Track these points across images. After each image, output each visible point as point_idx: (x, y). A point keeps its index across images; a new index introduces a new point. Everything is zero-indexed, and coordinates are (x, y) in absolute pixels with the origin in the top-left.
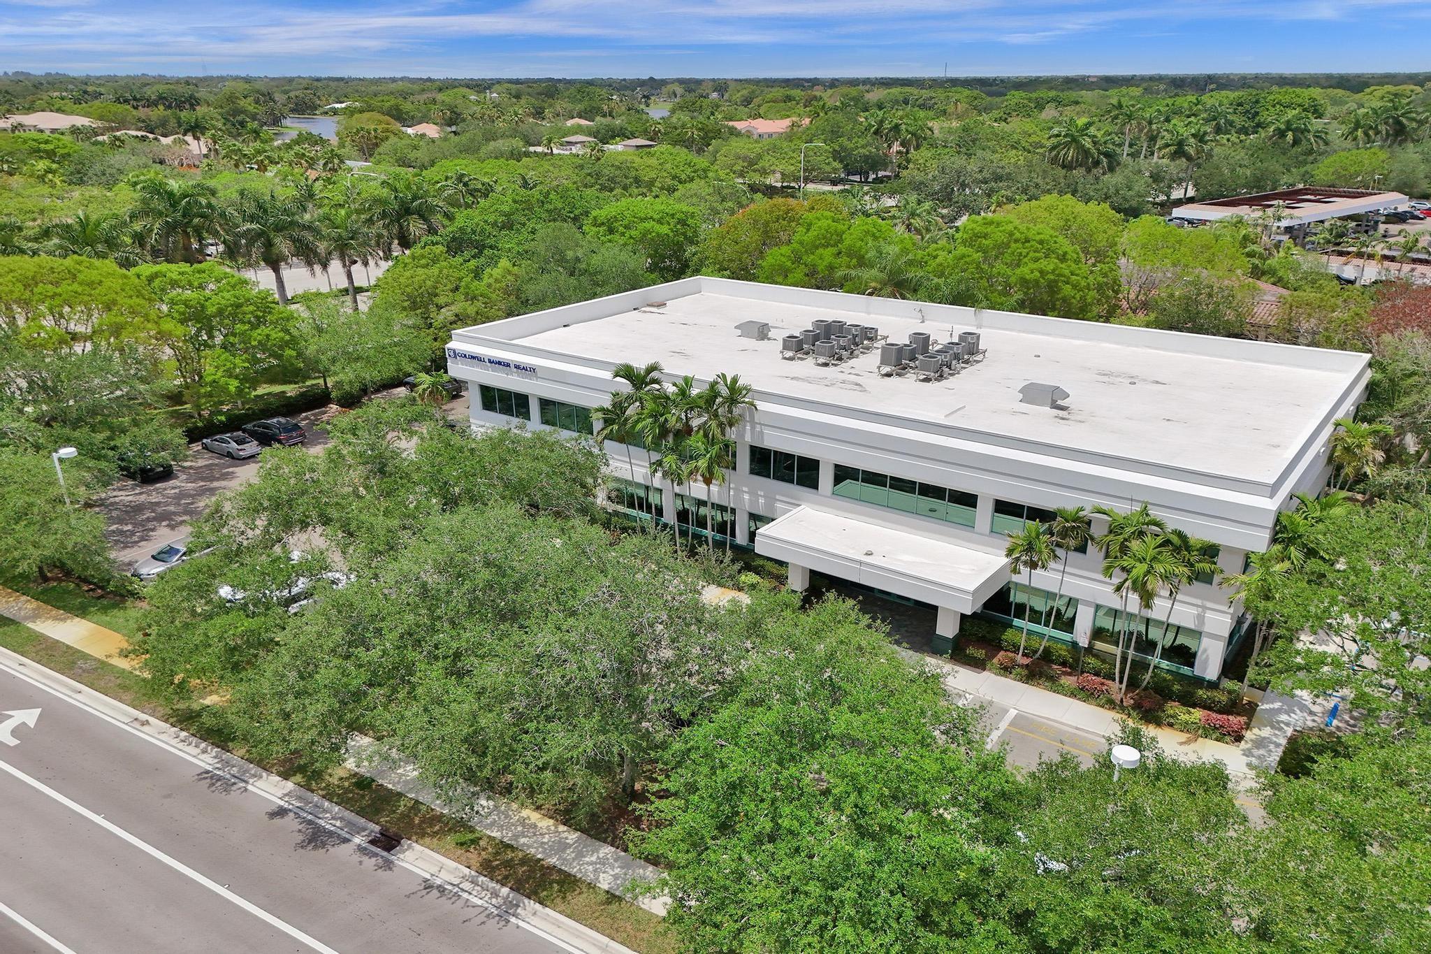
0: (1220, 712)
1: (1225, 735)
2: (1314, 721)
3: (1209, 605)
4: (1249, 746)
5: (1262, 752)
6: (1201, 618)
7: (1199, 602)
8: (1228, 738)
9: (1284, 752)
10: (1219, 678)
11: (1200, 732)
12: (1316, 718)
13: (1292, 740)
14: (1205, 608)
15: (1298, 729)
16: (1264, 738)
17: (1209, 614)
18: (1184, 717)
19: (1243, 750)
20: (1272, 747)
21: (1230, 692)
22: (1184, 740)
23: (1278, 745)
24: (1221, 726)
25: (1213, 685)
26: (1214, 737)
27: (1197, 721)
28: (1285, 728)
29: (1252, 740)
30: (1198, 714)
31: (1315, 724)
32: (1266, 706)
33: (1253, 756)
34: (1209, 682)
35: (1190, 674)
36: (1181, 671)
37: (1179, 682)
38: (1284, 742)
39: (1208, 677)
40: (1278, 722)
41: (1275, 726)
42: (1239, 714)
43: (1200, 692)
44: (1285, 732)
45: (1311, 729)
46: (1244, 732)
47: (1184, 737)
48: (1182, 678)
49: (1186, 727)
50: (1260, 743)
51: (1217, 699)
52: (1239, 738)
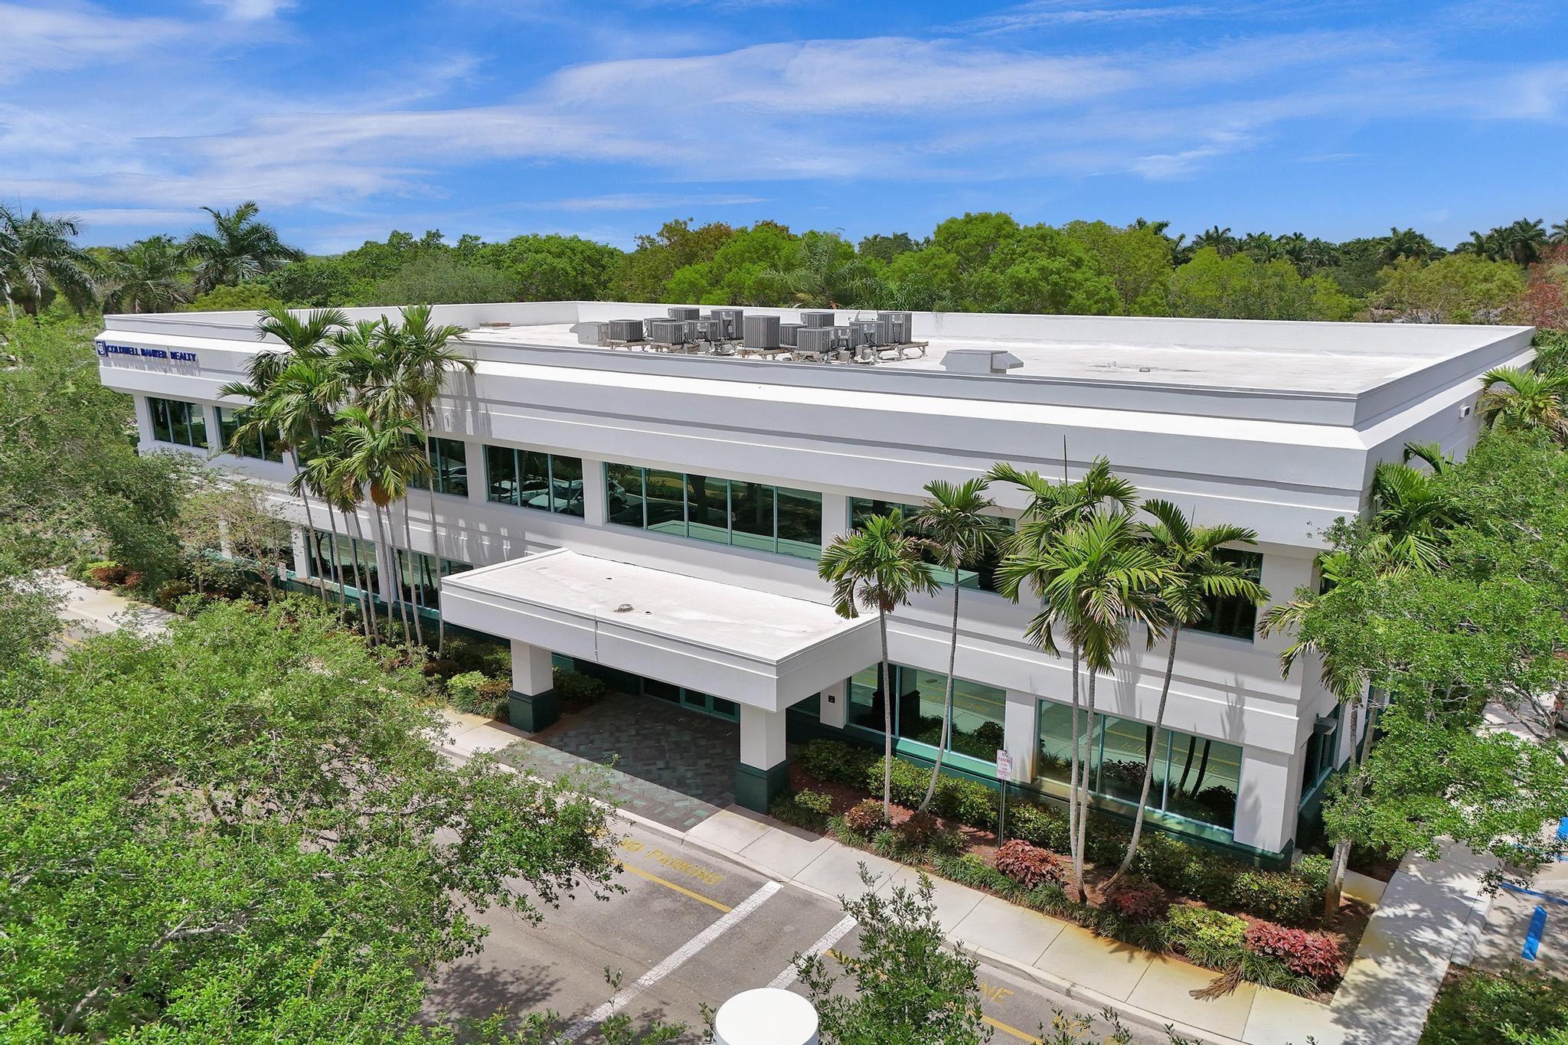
0: (1290, 923)
1: (1298, 975)
2: (1492, 943)
3: (1250, 683)
4: (1349, 1000)
5: (1379, 1015)
6: (1235, 715)
7: (1229, 679)
8: (1304, 982)
9: (1431, 1018)
10: (1287, 850)
11: (1242, 967)
12: (1497, 938)
13: (1449, 989)
14: (1241, 692)
15: (1458, 960)
16: (1386, 981)
17: (1251, 706)
18: (1208, 932)
19: (1335, 1010)
20: (1402, 1002)
21: (1309, 879)
22: (1205, 985)
23: (1415, 999)
24: (1288, 954)
25: (1272, 864)
26: (1273, 978)
27: (1236, 941)
28: (1431, 959)
29: (1356, 987)
30: (1239, 925)
31: (1495, 952)
32: (1388, 912)
33: (1359, 1025)
34: (1263, 856)
35: (1223, 839)
36: (1207, 835)
37: (1202, 858)
38: (1428, 990)
39: (1260, 848)
40: (1416, 945)
41: (1411, 953)
42: (1328, 928)
43: (1245, 878)
44: (1431, 968)
45: (1487, 962)
46: (1341, 969)
47: (1205, 978)
48: (1207, 849)
49: (1212, 957)
50: (1376, 993)
51: (1280, 894)
52: (1329, 983)
